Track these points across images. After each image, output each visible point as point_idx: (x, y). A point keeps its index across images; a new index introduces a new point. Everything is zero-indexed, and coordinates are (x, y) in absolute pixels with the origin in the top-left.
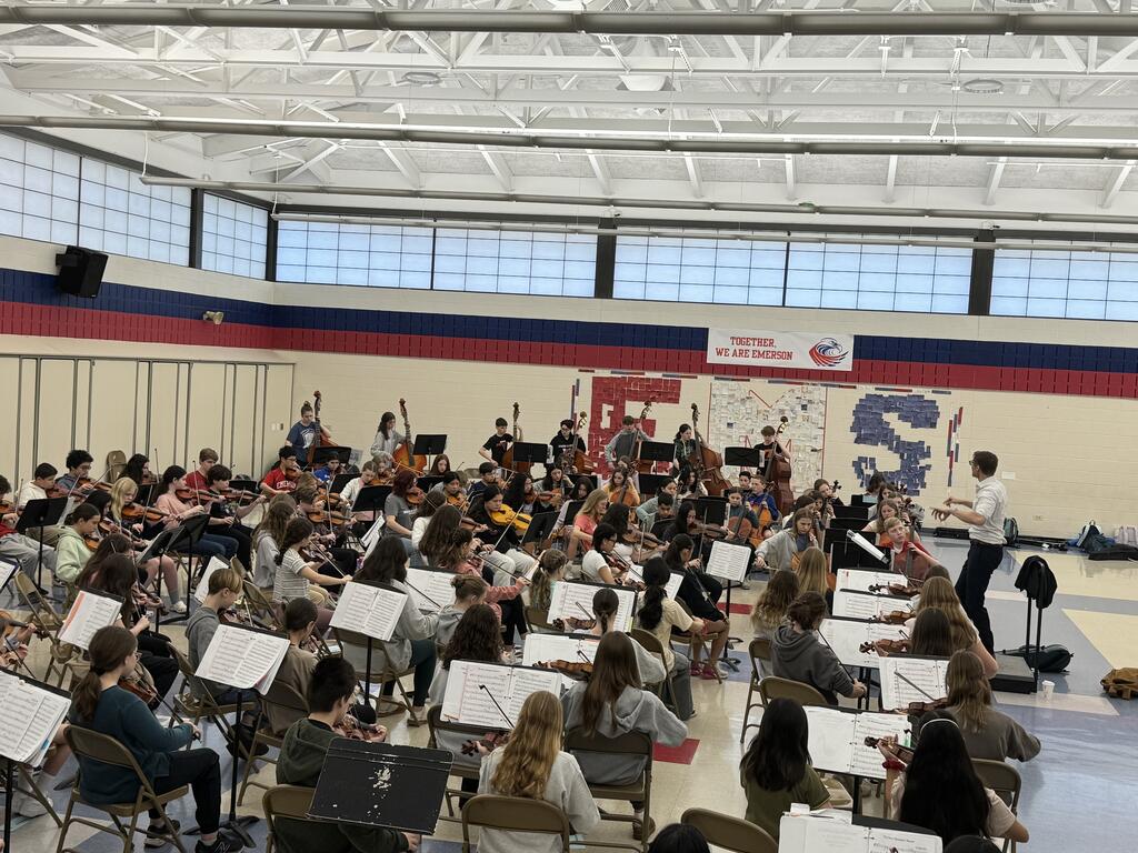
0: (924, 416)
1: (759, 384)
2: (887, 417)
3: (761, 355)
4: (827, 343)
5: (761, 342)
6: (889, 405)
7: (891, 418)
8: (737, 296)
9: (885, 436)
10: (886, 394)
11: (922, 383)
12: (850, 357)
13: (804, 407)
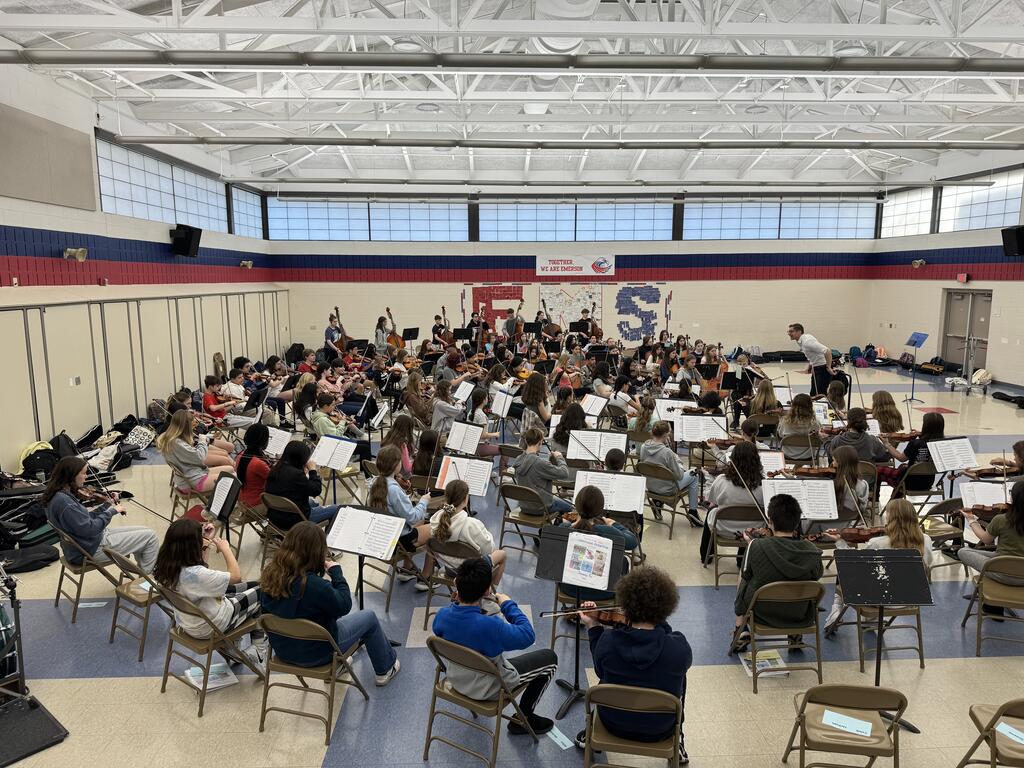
0: (652, 297)
1: (565, 286)
2: (634, 299)
3: (566, 269)
4: (601, 260)
5: (565, 262)
6: (635, 292)
7: (636, 299)
8: (549, 237)
9: (634, 310)
10: (633, 286)
11: (651, 280)
12: (613, 268)
13: (590, 297)
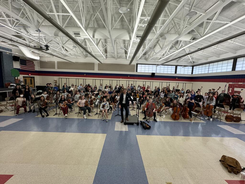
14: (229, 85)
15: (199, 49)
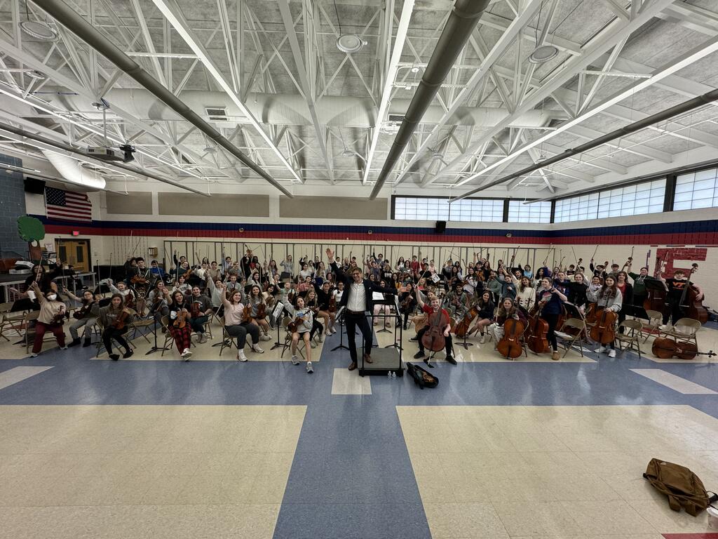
14: (659, 251)
15: (569, 153)
